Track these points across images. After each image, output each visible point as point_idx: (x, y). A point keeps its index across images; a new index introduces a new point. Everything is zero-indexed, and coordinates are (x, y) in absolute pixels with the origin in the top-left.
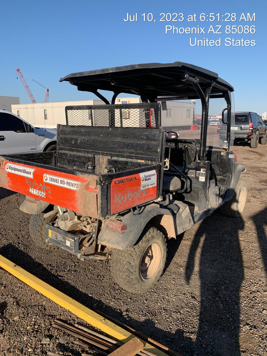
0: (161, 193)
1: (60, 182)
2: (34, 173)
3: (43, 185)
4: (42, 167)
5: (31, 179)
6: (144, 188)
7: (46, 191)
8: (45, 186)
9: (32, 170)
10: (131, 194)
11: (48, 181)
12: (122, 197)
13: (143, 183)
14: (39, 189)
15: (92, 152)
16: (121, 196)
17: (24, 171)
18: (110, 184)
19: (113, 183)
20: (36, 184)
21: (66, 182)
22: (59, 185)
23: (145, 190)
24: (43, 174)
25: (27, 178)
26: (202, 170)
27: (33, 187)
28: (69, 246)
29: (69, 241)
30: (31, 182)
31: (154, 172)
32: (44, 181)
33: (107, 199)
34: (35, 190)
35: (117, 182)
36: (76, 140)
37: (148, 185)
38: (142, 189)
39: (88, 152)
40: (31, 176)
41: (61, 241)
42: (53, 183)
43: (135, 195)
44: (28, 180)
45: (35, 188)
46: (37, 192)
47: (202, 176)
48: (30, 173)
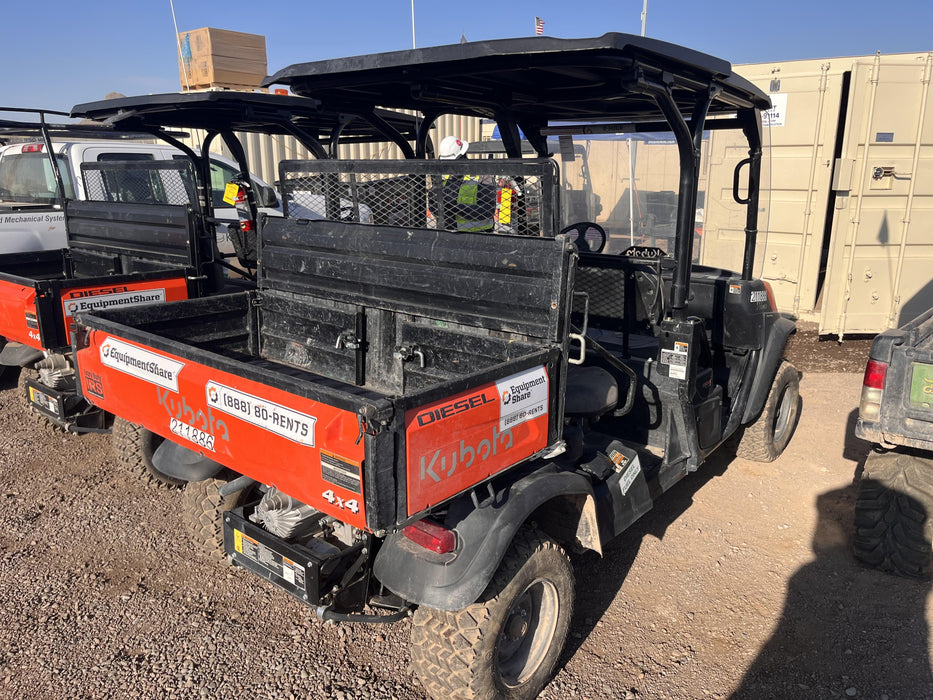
0: (560, 432)
1: (253, 411)
2: (181, 378)
3: (205, 412)
4: (202, 360)
5: (172, 393)
6: (511, 425)
7: (218, 434)
8: (212, 419)
9: (174, 366)
10: (470, 449)
11: (220, 405)
12: (444, 460)
13: (506, 410)
14: (198, 425)
15: (358, 299)
16: (439, 458)
17: (153, 369)
18: (404, 427)
19: (414, 425)
20: (187, 408)
21: (270, 413)
22: (252, 419)
23: (513, 429)
24: (206, 382)
25: (163, 390)
26: (677, 345)
27: (179, 416)
28: (293, 582)
29: (293, 568)
30: (172, 401)
31: (540, 373)
32: (210, 402)
33: (395, 475)
34: (185, 426)
35: (427, 418)
36: (311, 263)
37: (522, 415)
38: (503, 427)
39: (347, 299)
40: (172, 385)
41: (270, 566)
42: (233, 411)
43: (484, 449)
44: (165, 396)
45: (185, 419)
46: (191, 435)
47: (679, 364)
48: (170, 375)
